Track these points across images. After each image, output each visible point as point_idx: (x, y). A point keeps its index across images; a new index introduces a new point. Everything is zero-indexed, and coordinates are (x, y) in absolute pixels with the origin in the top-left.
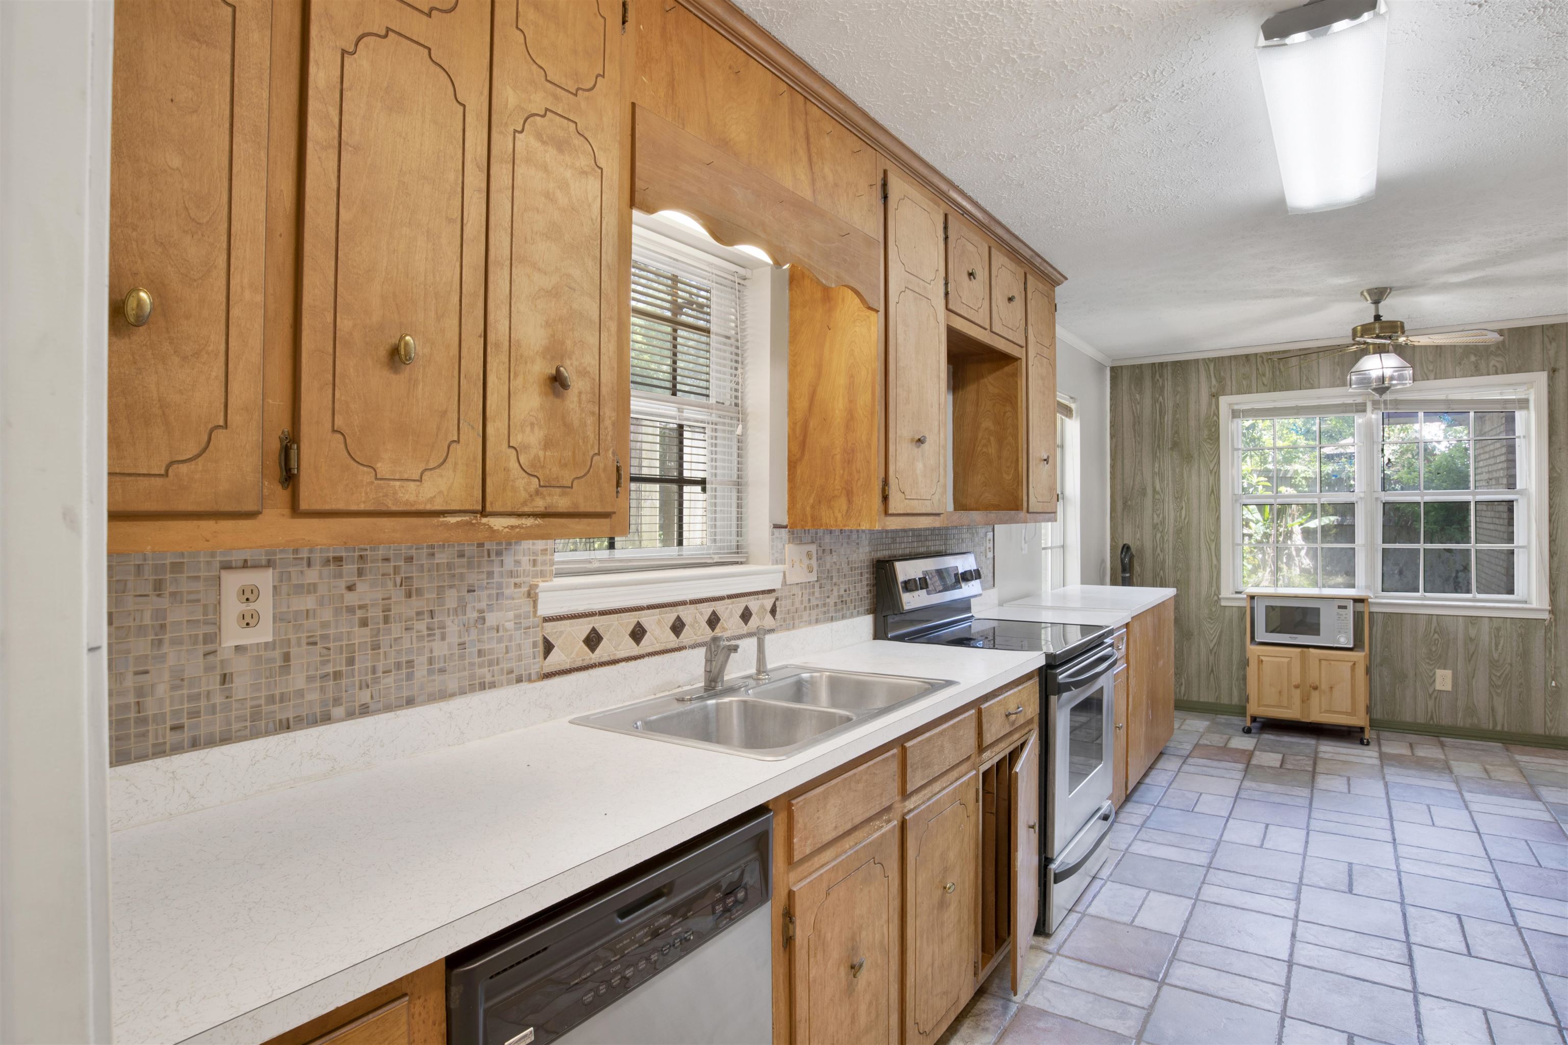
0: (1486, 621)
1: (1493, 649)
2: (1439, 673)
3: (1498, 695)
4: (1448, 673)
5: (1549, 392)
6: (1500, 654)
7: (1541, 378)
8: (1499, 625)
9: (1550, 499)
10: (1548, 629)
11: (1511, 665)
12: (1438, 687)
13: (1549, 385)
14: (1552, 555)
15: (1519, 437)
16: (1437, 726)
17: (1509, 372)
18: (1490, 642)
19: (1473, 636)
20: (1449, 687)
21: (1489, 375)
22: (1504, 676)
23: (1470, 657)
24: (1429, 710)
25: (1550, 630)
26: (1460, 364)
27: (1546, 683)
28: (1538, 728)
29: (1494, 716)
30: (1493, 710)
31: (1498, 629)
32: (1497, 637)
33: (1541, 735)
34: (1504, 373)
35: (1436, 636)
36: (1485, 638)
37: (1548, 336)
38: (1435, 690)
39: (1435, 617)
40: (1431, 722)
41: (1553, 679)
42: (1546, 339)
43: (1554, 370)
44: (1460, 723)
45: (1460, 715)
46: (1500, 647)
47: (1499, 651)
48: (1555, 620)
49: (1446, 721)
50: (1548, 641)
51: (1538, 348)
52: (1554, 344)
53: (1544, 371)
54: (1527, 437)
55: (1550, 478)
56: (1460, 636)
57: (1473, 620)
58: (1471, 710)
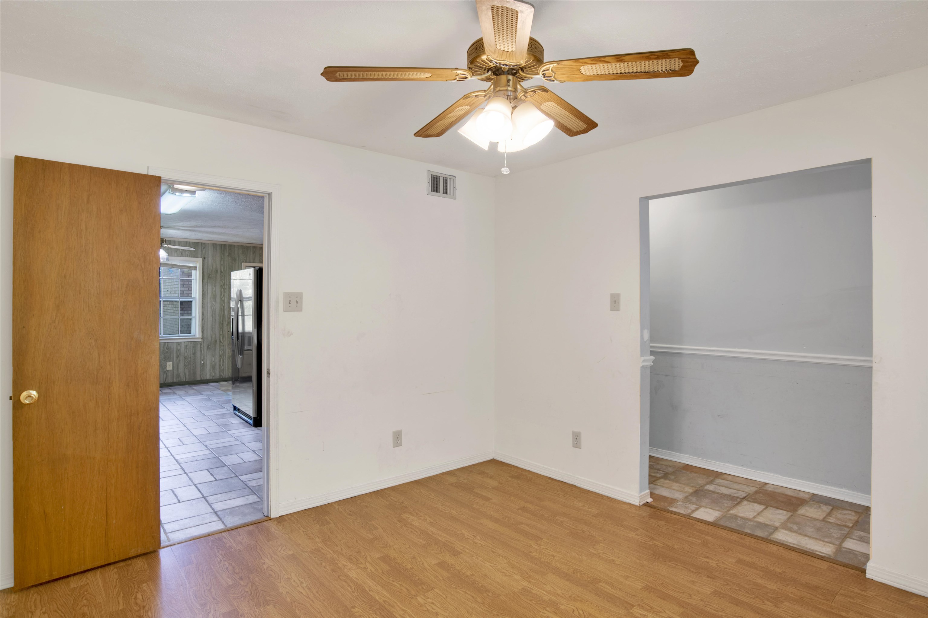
0: (183, 343)
1: (185, 353)
2: (168, 363)
3: (187, 369)
4: (171, 363)
5: (203, 265)
6: (187, 354)
7: (201, 260)
8: (187, 344)
9: (202, 301)
10: (201, 344)
11: (190, 358)
12: (168, 369)
13: (203, 263)
14: (202, 319)
15: (194, 279)
16: (167, 383)
17: (191, 257)
18: (184, 351)
19: (179, 349)
20: (171, 368)
21: (185, 257)
22: (188, 362)
23: (178, 357)
24: (165, 378)
25: (202, 344)
26: (176, 252)
27: (200, 363)
28: (198, 378)
29: (185, 376)
30: (185, 374)
31: (187, 346)
32: (186, 348)
33: (199, 380)
34: (190, 257)
35: (167, 350)
36: (183, 349)
37: (203, 247)
38: (166, 370)
39: (166, 343)
40: (165, 382)
41: (202, 361)
42: (202, 247)
43: (204, 258)
44: (175, 381)
45: (175, 378)
46: (187, 352)
47: (187, 353)
48: (203, 341)
49: (170, 381)
50: (201, 348)
51: (200, 250)
52: (205, 249)
53: (201, 258)
54: (196, 279)
55: (202, 294)
56: (175, 350)
57: (179, 343)
58: (178, 376)
